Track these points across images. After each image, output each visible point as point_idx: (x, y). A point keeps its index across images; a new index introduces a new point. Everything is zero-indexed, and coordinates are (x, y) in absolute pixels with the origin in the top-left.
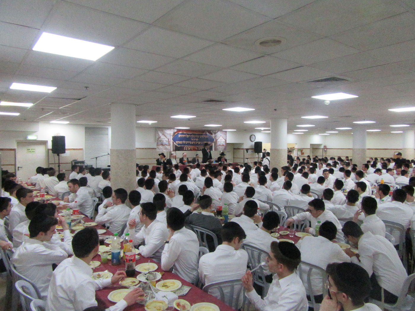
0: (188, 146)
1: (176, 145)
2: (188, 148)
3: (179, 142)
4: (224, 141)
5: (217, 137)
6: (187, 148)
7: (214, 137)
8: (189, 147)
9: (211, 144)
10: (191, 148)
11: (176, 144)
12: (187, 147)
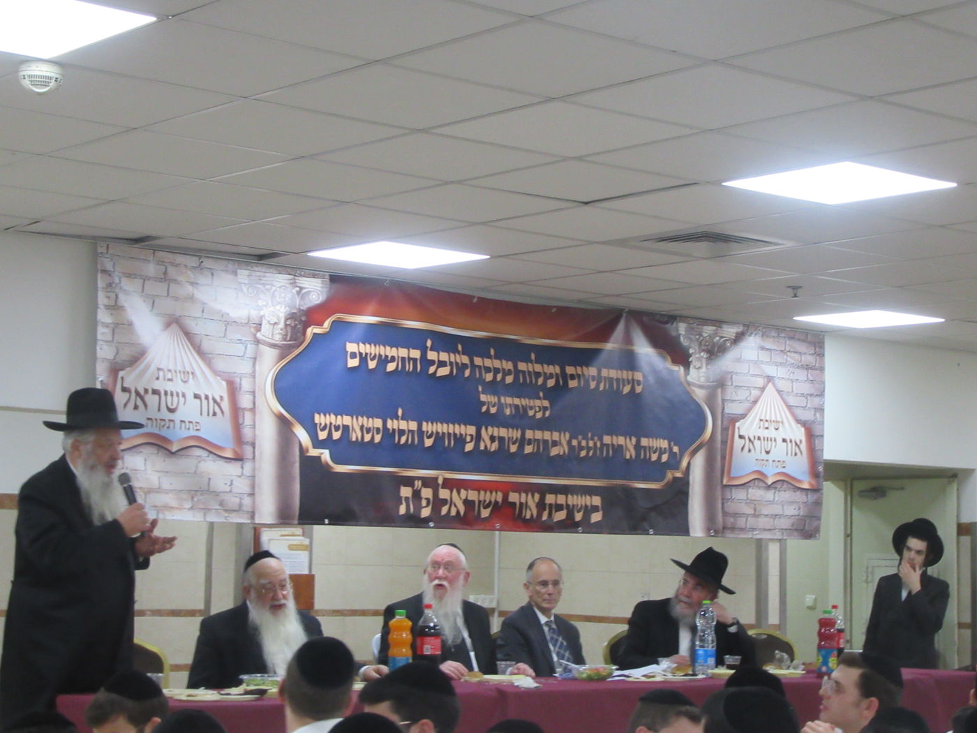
0: (441, 475)
1: (314, 452)
2: (444, 494)
3: (347, 420)
4: (799, 434)
5: (730, 393)
6: (427, 493)
7: (699, 395)
8: (448, 484)
9: (674, 463)
10: (473, 495)
11: (318, 444)
12: (427, 482)
